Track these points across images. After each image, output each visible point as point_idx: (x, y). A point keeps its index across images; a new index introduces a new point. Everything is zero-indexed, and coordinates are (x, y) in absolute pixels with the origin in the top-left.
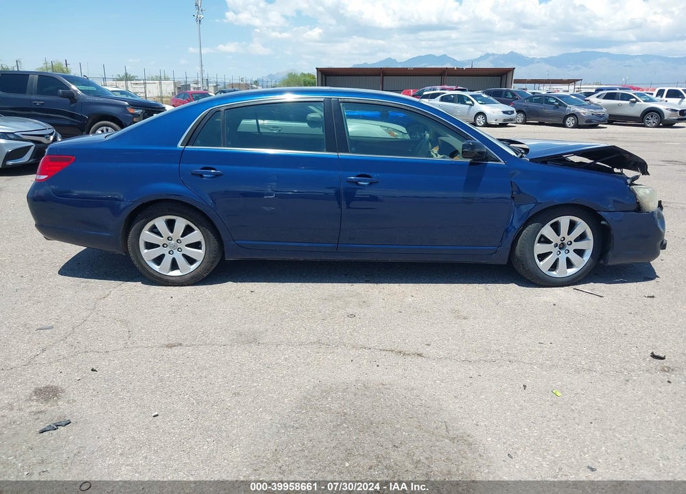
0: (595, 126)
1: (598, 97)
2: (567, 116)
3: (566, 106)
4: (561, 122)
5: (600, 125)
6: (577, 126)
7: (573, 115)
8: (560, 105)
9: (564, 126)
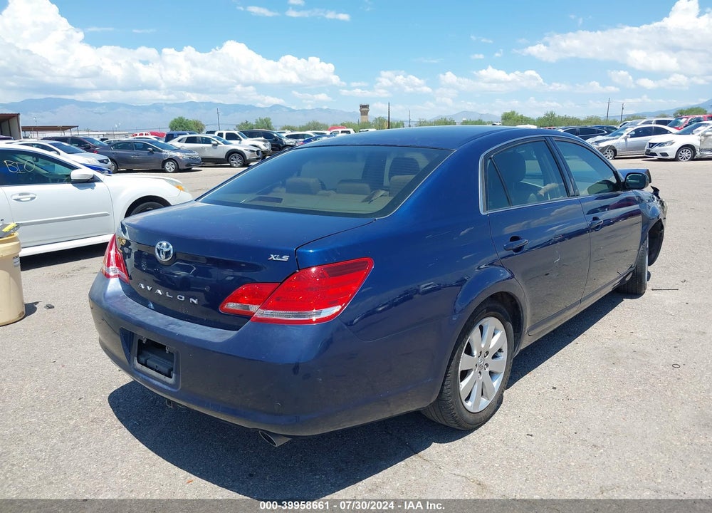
0: (189, 170)
1: (179, 141)
2: (165, 162)
3: (162, 152)
4: (161, 168)
5: (193, 169)
6: (178, 170)
7: (171, 159)
8: (154, 150)
9: (165, 171)
